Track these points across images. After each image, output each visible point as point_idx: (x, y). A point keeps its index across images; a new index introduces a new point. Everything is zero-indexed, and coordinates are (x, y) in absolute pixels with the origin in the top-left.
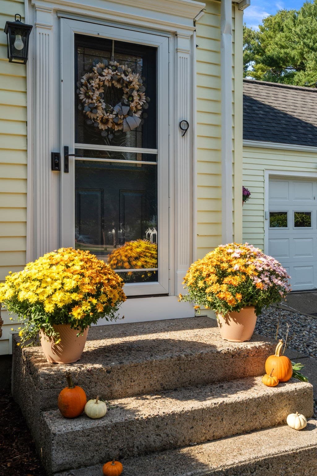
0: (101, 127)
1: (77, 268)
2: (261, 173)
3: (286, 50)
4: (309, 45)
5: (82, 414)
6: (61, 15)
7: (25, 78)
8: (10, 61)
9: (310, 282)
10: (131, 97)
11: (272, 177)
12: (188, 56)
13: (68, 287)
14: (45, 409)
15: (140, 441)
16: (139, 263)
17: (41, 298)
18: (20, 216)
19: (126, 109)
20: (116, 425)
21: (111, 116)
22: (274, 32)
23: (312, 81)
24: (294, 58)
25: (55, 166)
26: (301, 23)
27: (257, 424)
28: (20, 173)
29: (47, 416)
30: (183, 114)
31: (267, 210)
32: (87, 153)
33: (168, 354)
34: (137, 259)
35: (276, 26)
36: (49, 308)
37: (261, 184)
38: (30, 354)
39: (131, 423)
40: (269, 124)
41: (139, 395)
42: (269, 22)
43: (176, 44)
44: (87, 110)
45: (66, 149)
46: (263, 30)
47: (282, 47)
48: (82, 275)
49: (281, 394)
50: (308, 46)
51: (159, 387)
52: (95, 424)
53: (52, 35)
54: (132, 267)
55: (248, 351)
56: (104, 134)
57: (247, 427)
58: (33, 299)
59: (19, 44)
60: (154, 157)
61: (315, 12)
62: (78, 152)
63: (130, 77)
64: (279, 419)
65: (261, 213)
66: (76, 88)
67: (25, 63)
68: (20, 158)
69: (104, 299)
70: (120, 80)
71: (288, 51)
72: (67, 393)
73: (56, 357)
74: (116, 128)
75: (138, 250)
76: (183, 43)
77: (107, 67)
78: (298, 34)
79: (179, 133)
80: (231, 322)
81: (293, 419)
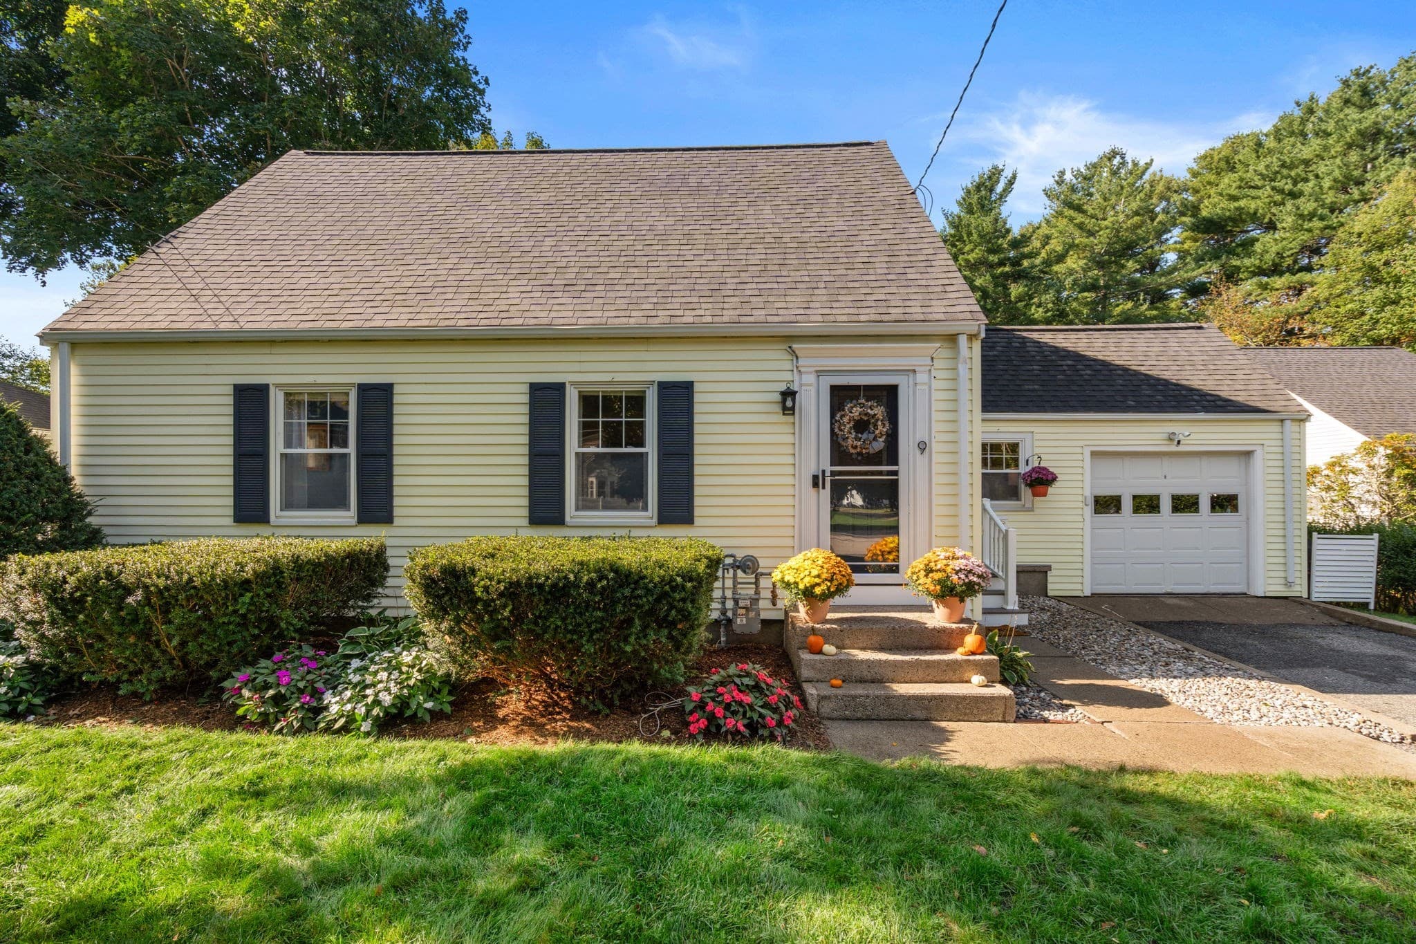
0: (852, 451)
1: (820, 562)
2: (1079, 450)
3: (1236, 204)
4: (1283, 189)
5: (820, 652)
6: (819, 373)
7: (794, 423)
8: (784, 414)
9: (1158, 584)
10: (876, 426)
11: (1094, 454)
12: (926, 388)
13: (813, 574)
14: (800, 648)
15: (856, 673)
16: (891, 557)
17: (797, 580)
18: (790, 521)
19: (872, 436)
20: (841, 660)
21: (859, 443)
22: (1218, 174)
23: (1291, 249)
24: (1255, 213)
25: (815, 484)
26: (1270, 151)
27: (947, 678)
28: (790, 491)
29: (801, 652)
30: (921, 435)
31: (1088, 493)
32: (840, 473)
33: (886, 625)
34: (889, 553)
35: (1223, 164)
36: (801, 586)
37: (1080, 464)
38: (793, 617)
39: (851, 661)
40: (1096, 388)
41: (864, 649)
42: (1208, 159)
43: (915, 379)
44: (840, 440)
45: (823, 472)
46: (1195, 174)
47: (1234, 198)
48: (822, 567)
49: (969, 661)
50: (1281, 191)
51: (877, 646)
52: (827, 658)
53: (813, 390)
54: (885, 560)
55: (952, 630)
56: (854, 456)
57: (938, 679)
58: (792, 580)
59: (789, 403)
60: (896, 473)
61: (1301, 128)
62: (833, 473)
63: (876, 411)
64: (966, 678)
65: (1080, 498)
66: (832, 424)
67: (793, 414)
68: (790, 480)
69: (835, 583)
70: (866, 414)
71: (1242, 203)
72: (812, 638)
73: (807, 618)
74: (864, 451)
75: (892, 545)
76: (922, 377)
77: (855, 406)
78: (1260, 174)
79: (918, 452)
80: (941, 607)
81: (977, 679)
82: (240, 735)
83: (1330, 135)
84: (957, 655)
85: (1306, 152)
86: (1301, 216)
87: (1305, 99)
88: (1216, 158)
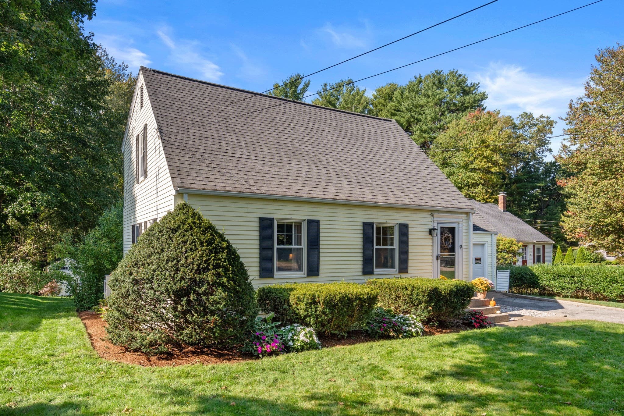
6: (438, 223)
7: (432, 239)
8: (430, 236)
10: (450, 240)
12: (461, 228)
19: (449, 243)
25: (437, 258)
28: (431, 261)
30: (460, 244)
32: (443, 255)
43: (459, 225)
44: (443, 244)
45: (439, 254)
56: (446, 250)
60: (454, 255)
62: (441, 255)
63: (450, 235)
66: (441, 239)
68: (431, 257)
70: (448, 236)
74: (447, 248)
77: (446, 233)
79: (459, 248)
81: (498, 312)
82: (392, 341)
83: (429, 97)
84: (490, 307)
85: (421, 102)
86: (421, 131)
87: (418, 76)
88: (384, 93)
